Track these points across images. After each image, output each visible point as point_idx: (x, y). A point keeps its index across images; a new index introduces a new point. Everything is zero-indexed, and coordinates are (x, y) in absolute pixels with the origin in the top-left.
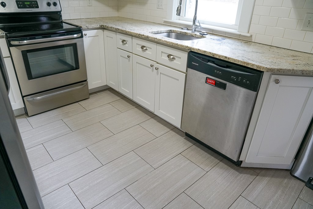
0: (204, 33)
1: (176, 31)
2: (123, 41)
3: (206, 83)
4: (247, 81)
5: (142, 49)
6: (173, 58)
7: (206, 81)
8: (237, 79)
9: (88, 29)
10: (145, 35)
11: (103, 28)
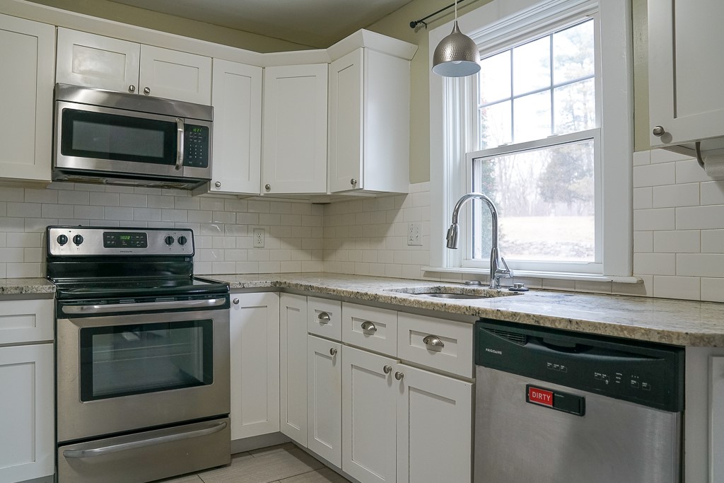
0: (519, 286)
1: (451, 289)
2: (323, 315)
3: (527, 401)
4: (640, 381)
5: (364, 328)
6: (440, 345)
7: (527, 397)
8: (613, 379)
9: (244, 289)
10: (369, 293)
11: (279, 289)
